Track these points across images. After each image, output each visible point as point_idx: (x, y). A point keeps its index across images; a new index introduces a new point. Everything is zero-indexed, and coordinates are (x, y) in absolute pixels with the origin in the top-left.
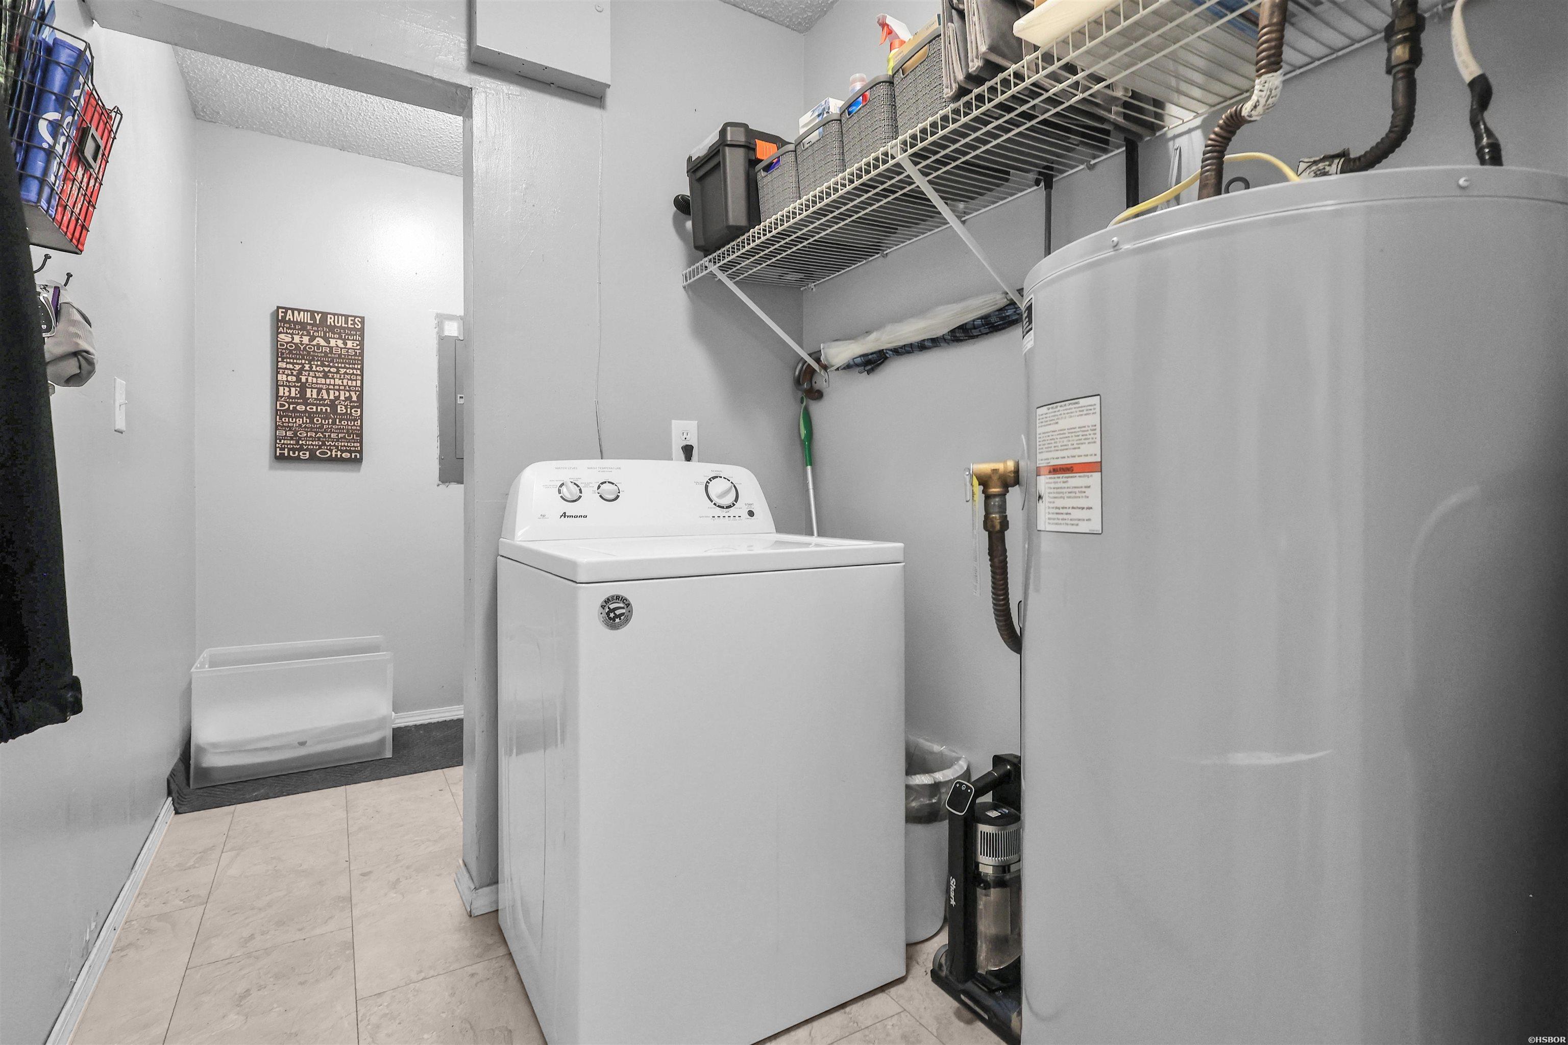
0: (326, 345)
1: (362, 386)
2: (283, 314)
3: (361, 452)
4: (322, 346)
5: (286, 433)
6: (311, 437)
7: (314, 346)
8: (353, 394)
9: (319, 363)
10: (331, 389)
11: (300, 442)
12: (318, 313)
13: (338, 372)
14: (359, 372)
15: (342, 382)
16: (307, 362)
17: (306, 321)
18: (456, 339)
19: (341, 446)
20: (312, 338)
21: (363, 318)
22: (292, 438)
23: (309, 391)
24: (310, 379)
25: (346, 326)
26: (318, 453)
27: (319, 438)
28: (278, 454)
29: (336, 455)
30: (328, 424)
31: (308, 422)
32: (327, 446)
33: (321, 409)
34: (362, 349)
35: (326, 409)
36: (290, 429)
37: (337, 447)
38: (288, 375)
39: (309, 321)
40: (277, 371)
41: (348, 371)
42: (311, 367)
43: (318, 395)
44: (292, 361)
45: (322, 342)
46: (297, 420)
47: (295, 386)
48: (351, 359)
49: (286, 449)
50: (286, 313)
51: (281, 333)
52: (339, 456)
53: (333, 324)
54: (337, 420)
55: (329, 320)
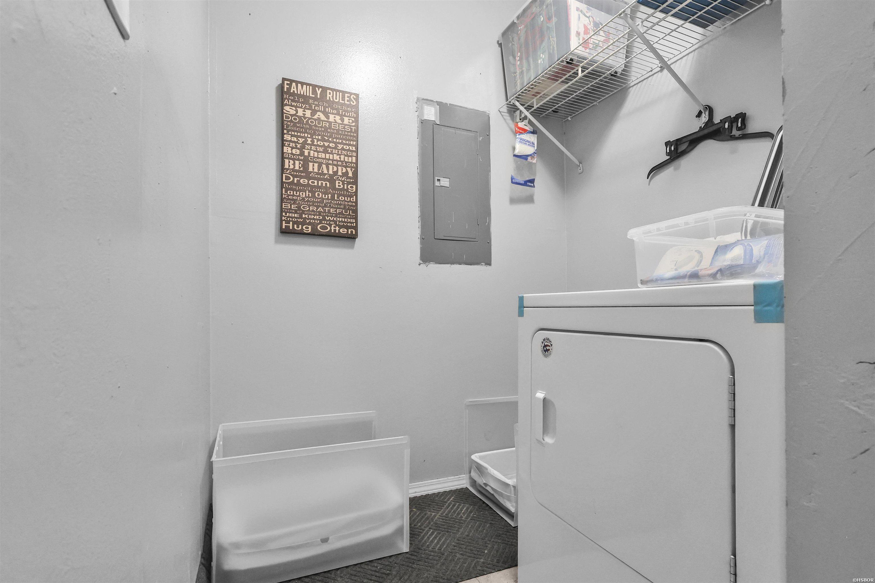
0: (326, 119)
1: (356, 163)
2: (288, 86)
3: (356, 228)
4: (323, 121)
5: (291, 206)
6: (313, 211)
7: (315, 120)
8: (349, 169)
9: (320, 137)
10: (330, 164)
11: (304, 216)
12: (319, 87)
13: (335, 148)
14: (354, 149)
15: (340, 158)
16: (309, 136)
17: (308, 95)
18: (434, 123)
19: (339, 221)
20: (313, 114)
21: (357, 95)
22: (296, 212)
23: (311, 164)
24: (312, 152)
25: (344, 102)
26: (318, 228)
27: (320, 213)
28: (284, 227)
29: (335, 230)
30: (328, 199)
31: (310, 196)
32: (327, 221)
33: (322, 184)
34: (357, 126)
35: (326, 184)
36: (295, 201)
37: (335, 222)
38: (292, 148)
39: (311, 95)
40: (282, 142)
41: (345, 147)
42: (313, 141)
43: (319, 170)
44: (296, 134)
45: (323, 117)
46: (301, 193)
47: (299, 160)
48: (347, 135)
49: (291, 223)
50: (290, 85)
51: (286, 105)
52: (337, 232)
53: (332, 100)
54: (336, 195)
55: (328, 95)
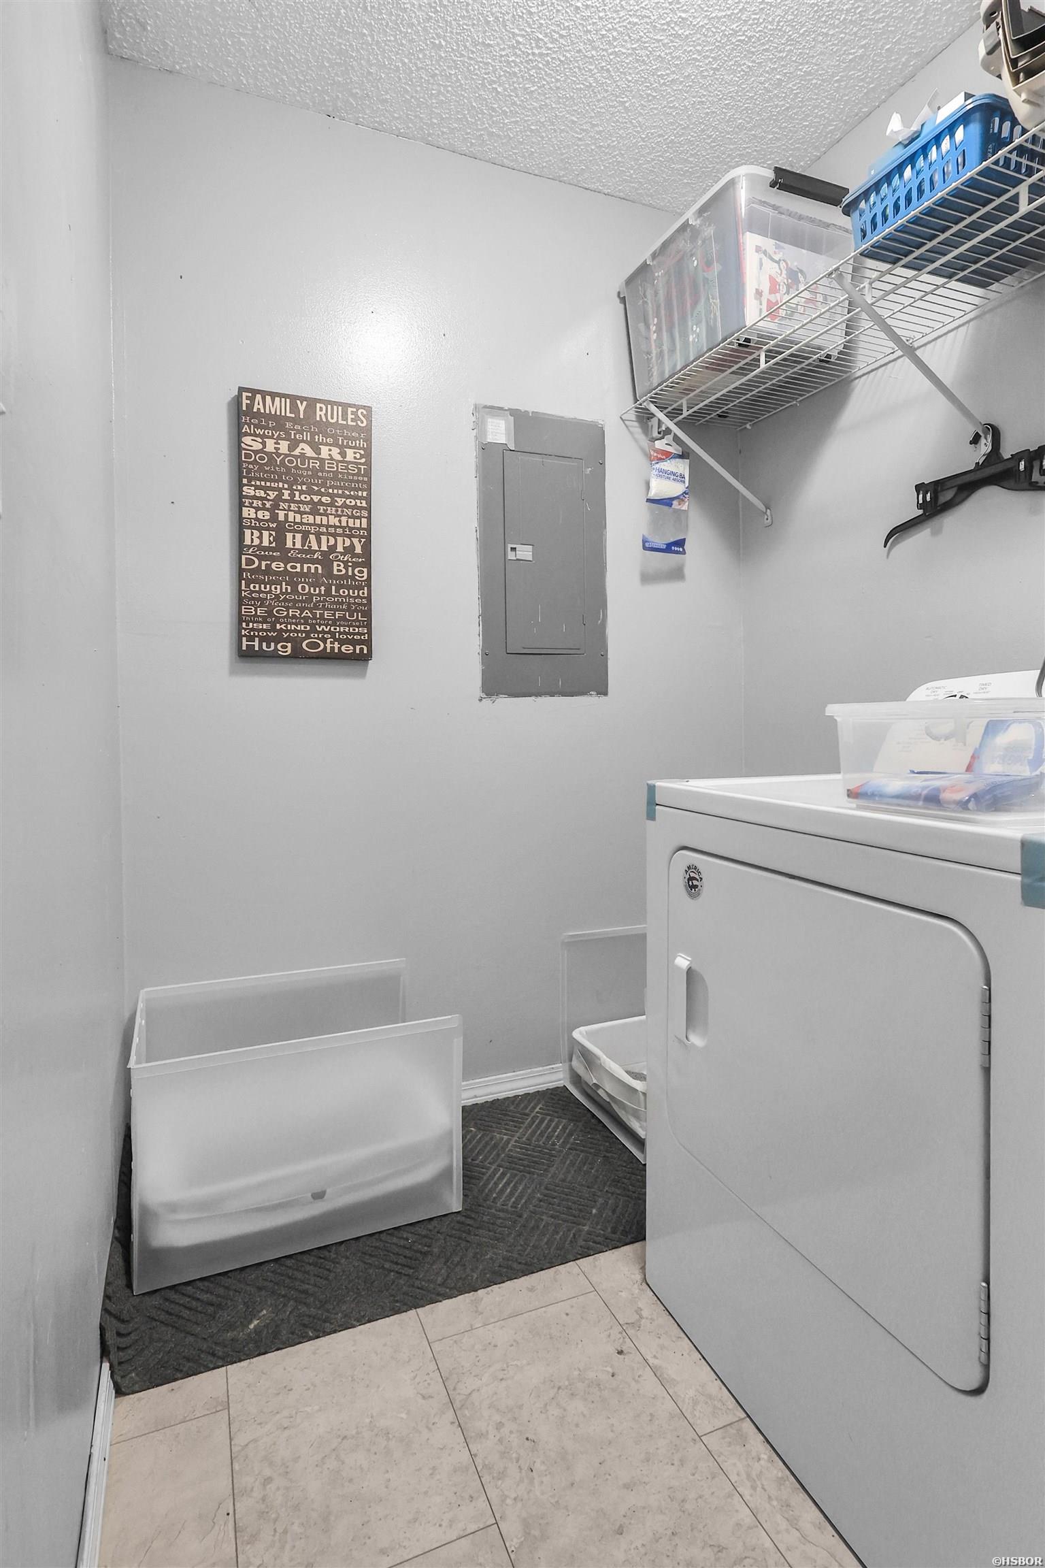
0: (314, 455)
1: (369, 529)
2: (249, 402)
3: (369, 643)
4: (310, 458)
5: (256, 611)
6: (294, 617)
7: (296, 457)
8: (355, 541)
9: (304, 487)
10: (323, 534)
11: (278, 627)
12: (302, 399)
13: (332, 505)
14: (364, 504)
15: (340, 521)
16: (286, 486)
17: (283, 414)
18: (504, 448)
19: (340, 633)
20: (294, 445)
21: (369, 409)
22: (265, 621)
23: (289, 536)
24: (291, 515)
25: (345, 423)
26: (304, 645)
27: (306, 620)
28: (244, 648)
29: (333, 648)
30: (320, 595)
31: (289, 591)
32: (319, 632)
33: (309, 568)
34: (369, 464)
35: (316, 568)
36: (262, 602)
37: (333, 634)
38: (257, 509)
39: (288, 415)
40: (240, 501)
41: (348, 502)
42: (292, 495)
43: (303, 545)
44: (263, 483)
45: (309, 452)
46: (273, 587)
47: (268, 529)
48: (352, 481)
49: (257, 639)
50: (252, 399)
51: (246, 434)
52: (336, 651)
53: (324, 420)
54: (333, 587)
55: (318, 413)
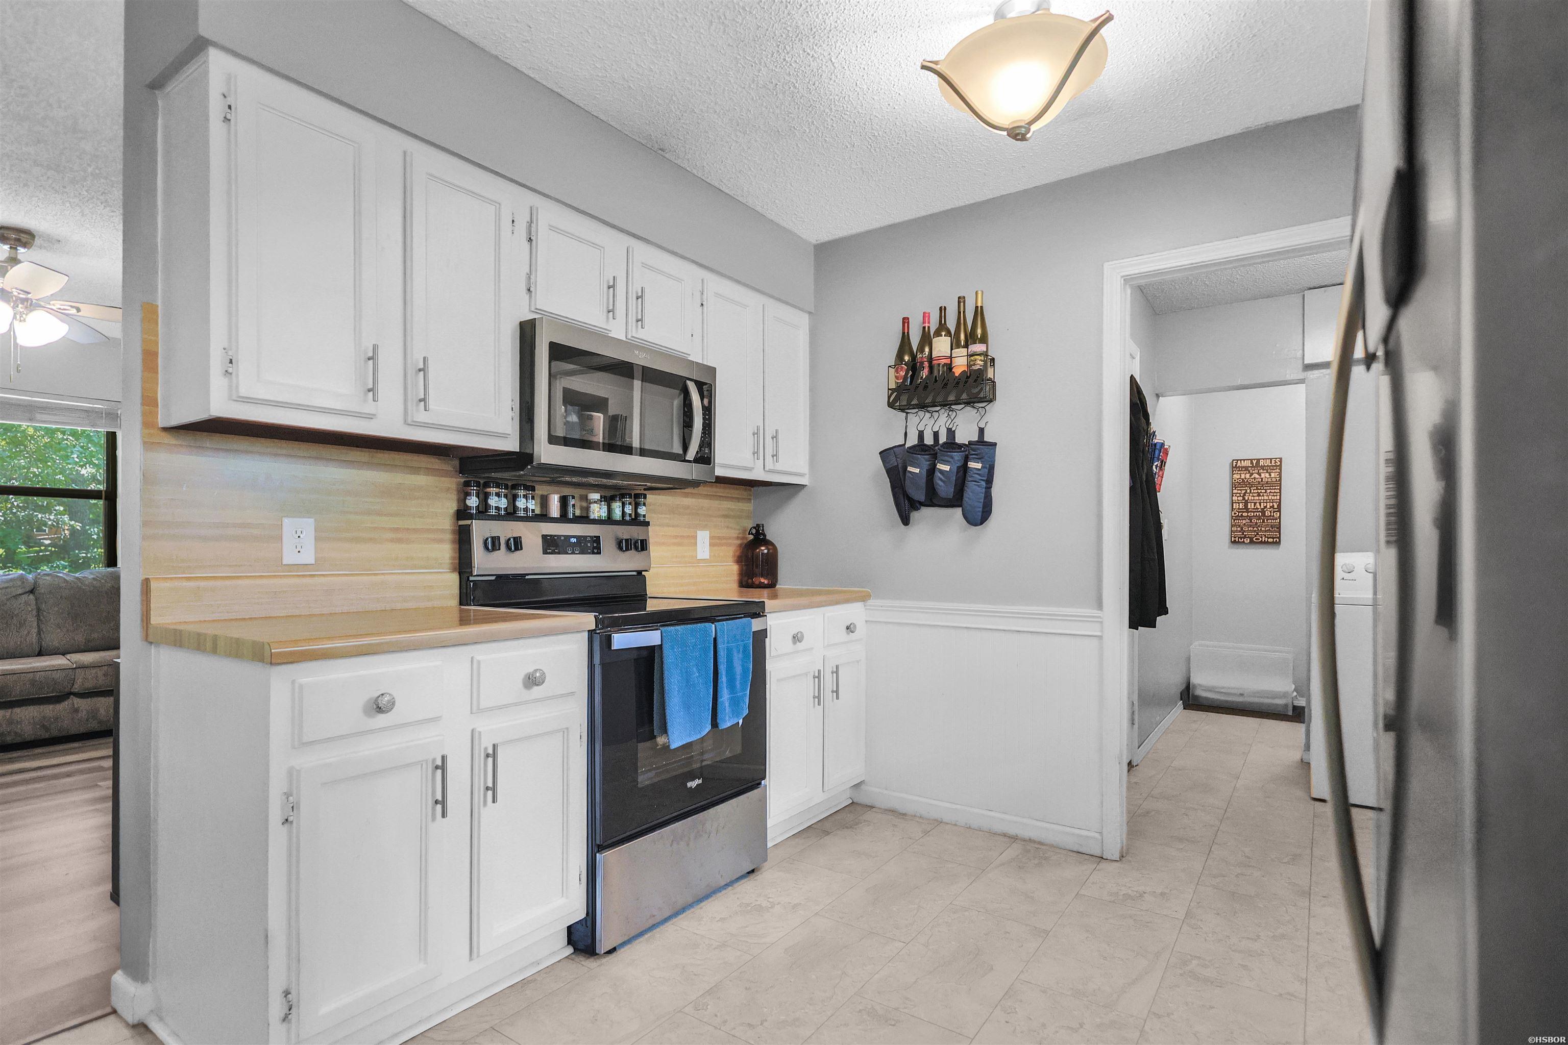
0: (1259, 477)
1: (1280, 499)
2: (1235, 463)
3: (1279, 538)
4: (1257, 478)
5: (1237, 529)
6: (1251, 530)
7: (1252, 479)
8: (1275, 504)
9: (1255, 488)
10: (1262, 502)
11: (1245, 534)
12: (1254, 460)
13: (1265, 492)
14: (1278, 491)
15: (1269, 498)
16: (1249, 488)
17: (1248, 465)
19: (1268, 535)
20: (1251, 474)
21: (1281, 459)
22: (1240, 532)
23: (1249, 504)
24: (1250, 498)
25: (1271, 465)
26: (1254, 539)
27: (1255, 531)
28: (1232, 541)
29: (1265, 540)
30: (1260, 522)
31: (1249, 522)
32: (1260, 535)
33: (1256, 514)
34: (1280, 477)
35: (1259, 514)
36: (1239, 526)
37: (1265, 535)
38: (1238, 497)
39: (1250, 465)
40: (1232, 495)
41: (1272, 491)
42: (1251, 491)
43: (1255, 506)
44: (1240, 488)
45: (1257, 476)
46: (1243, 521)
47: (1242, 503)
48: (1274, 484)
49: (1237, 538)
50: (1237, 463)
51: (1235, 473)
52: (1267, 541)
53: (1263, 465)
54: (1266, 520)
55: (1261, 463)
